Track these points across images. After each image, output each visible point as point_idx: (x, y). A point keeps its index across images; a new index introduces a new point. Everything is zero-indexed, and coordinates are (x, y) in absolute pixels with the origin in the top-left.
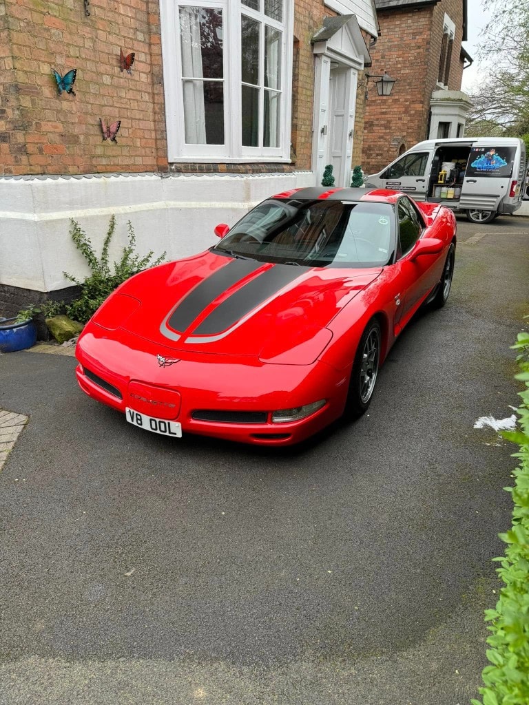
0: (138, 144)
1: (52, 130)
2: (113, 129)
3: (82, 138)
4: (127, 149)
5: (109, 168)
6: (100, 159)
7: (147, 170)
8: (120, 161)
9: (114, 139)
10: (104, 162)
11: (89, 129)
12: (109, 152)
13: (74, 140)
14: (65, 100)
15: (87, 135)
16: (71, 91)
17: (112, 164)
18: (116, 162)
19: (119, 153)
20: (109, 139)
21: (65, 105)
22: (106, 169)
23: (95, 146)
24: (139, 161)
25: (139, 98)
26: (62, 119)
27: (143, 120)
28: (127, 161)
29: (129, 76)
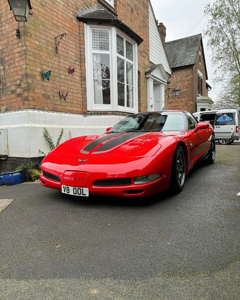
0: (75, 103)
1: (39, 92)
2: (65, 95)
3: (51, 97)
4: (70, 104)
5: (62, 110)
6: (58, 106)
7: (78, 113)
8: (67, 108)
9: (65, 99)
10: (60, 107)
11: (54, 94)
12: (63, 104)
13: (48, 97)
14: (45, 82)
15: (54, 96)
16: (48, 79)
17: (63, 108)
18: (65, 108)
19: (67, 105)
20: (63, 99)
21: (45, 84)
22: (61, 110)
23: (57, 101)
24: (75, 109)
25: (76, 85)
26: (44, 89)
27: (77, 93)
28: (70, 109)
29: (72, 76)
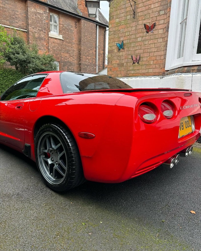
0: (152, 63)
1: (115, 63)
3: (125, 64)
4: (145, 66)
5: (137, 75)
6: (131, 71)
7: (155, 75)
8: (140, 71)
9: (138, 63)
10: (132, 72)
11: (128, 60)
12: (136, 68)
13: (122, 65)
14: (121, 52)
15: (127, 63)
16: (123, 49)
17: (136, 73)
18: (138, 72)
19: (140, 68)
20: (136, 63)
21: (121, 54)
22: (133, 75)
23: (130, 66)
24: (151, 71)
25: (156, 42)
26: (119, 59)
27: (157, 51)
28: (144, 71)
